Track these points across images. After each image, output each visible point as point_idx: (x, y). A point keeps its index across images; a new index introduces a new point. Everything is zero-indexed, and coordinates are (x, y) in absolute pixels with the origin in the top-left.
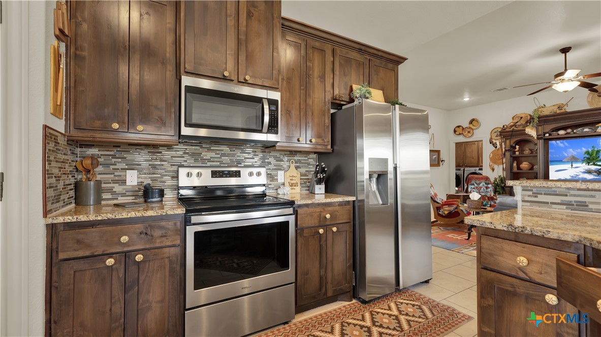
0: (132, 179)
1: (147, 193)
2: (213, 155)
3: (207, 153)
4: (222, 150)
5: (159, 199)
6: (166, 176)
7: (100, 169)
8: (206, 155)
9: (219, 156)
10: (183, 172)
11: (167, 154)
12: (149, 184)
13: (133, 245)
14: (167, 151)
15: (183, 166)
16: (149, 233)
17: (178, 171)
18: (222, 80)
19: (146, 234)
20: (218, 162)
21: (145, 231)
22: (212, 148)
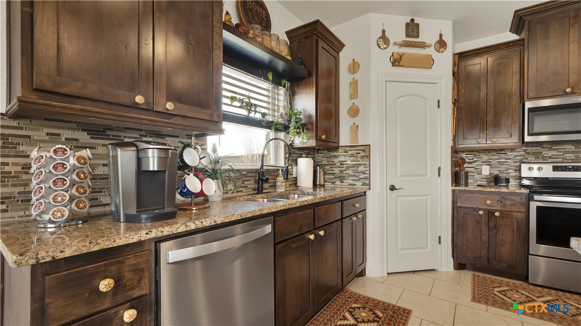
0: (486, 171)
1: (496, 180)
2: (555, 153)
3: (548, 152)
4: (566, 149)
5: (505, 184)
6: (510, 169)
7: (466, 165)
8: (548, 154)
9: (562, 153)
10: (524, 167)
11: (511, 154)
12: (498, 174)
13: (493, 207)
14: (510, 152)
15: (524, 163)
16: (503, 201)
17: (520, 166)
18: (564, 96)
19: (501, 202)
20: (561, 158)
21: (500, 200)
22: (553, 148)
